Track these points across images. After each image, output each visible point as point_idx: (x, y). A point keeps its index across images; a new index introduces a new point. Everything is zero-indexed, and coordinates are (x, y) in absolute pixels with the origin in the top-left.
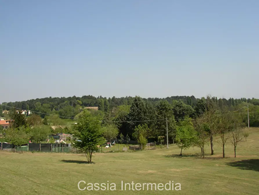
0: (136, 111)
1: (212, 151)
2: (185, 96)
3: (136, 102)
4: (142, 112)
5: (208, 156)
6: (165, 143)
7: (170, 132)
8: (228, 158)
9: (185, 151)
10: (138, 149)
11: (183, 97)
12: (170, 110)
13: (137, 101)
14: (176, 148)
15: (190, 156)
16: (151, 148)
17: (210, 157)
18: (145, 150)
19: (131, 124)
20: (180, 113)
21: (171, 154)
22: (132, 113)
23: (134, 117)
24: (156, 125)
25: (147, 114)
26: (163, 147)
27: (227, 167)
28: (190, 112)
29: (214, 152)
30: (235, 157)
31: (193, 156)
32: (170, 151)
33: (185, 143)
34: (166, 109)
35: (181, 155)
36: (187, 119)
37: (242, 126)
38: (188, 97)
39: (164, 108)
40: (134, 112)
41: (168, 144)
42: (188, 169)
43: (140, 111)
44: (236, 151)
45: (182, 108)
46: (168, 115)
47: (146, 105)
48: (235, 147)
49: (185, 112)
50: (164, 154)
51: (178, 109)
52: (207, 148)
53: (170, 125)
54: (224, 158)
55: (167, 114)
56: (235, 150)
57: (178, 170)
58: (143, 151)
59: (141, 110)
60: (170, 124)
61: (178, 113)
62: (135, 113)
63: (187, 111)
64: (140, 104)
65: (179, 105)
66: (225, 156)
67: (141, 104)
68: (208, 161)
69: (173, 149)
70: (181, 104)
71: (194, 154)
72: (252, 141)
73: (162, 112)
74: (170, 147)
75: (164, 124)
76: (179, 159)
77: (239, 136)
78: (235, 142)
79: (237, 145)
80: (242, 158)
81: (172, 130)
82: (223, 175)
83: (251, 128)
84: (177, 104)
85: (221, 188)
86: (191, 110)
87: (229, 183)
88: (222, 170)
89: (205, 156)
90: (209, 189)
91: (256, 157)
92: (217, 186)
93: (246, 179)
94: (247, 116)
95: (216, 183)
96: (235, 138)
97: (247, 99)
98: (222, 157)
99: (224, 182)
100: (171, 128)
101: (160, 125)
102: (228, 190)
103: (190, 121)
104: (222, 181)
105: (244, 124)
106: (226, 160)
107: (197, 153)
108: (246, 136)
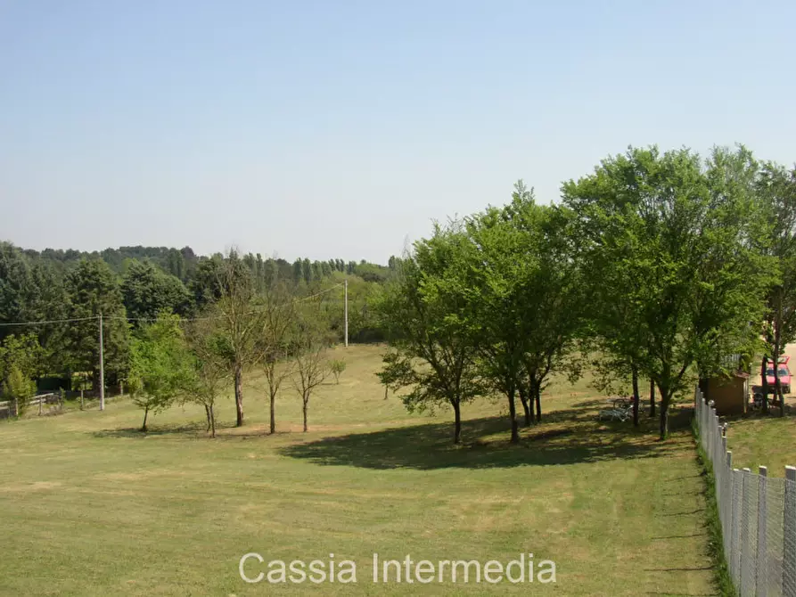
0: (0, 290)
1: (239, 415)
2: (164, 249)
3: (1, 261)
4: (19, 296)
5: (228, 431)
6: (93, 394)
7: (112, 359)
8: (285, 435)
9: (157, 417)
10: (1, 415)
12: (111, 288)
13: (2, 257)
14: (128, 408)
15: (174, 431)
16: (47, 411)
17: (234, 433)
18: (29, 418)
20: (144, 300)
24: (65, 335)
25: (37, 301)
26: (88, 407)
28: (177, 296)
29: (245, 418)
30: (305, 429)
31: (180, 430)
32: (111, 419)
33: (156, 391)
34: (98, 285)
35: (144, 430)
36: (167, 317)
37: (329, 342)
38: (173, 250)
39: (92, 282)
41: (106, 396)
42: (165, 471)
43: (13, 290)
44: (308, 412)
45: (151, 284)
46: (106, 306)
47: (35, 272)
48: (305, 402)
49: (161, 298)
50: (90, 429)
51: (138, 286)
52: (224, 406)
53: (111, 337)
54: (273, 435)
55: (104, 303)
56: (305, 409)
57: (130, 477)
58: (21, 421)
59: (16, 286)
60: (111, 333)
61: (139, 299)
63: (167, 293)
64: (12, 268)
65: (144, 274)
66: (276, 429)
67: (16, 269)
68: (227, 444)
69: (120, 411)
70: (149, 271)
71: (184, 424)
72: (351, 385)
73: (85, 295)
74: (113, 404)
75: (91, 333)
76: (137, 442)
77: (317, 369)
78: (306, 386)
79: (311, 394)
80: (323, 432)
81: (115, 353)
82: (267, 484)
83: (353, 347)
84: (137, 271)
85: (259, 521)
86: (179, 292)
87: (282, 505)
88: (265, 471)
89: (217, 432)
90: (222, 528)
91: (361, 428)
92: (247, 517)
93: (330, 491)
94: (343, 311)
95: (244, 508)
96: (304, 376)
97: (346, 263)
98: (269, 430)
99: (269, 504)
100: (114, 346)
101: (80, 337)
102: (276, 527)
103: (176, 326)
104: (262, 503)
105: (334, 334)
106: (278, 439)
107: (195, 421)
108: (338, 368)
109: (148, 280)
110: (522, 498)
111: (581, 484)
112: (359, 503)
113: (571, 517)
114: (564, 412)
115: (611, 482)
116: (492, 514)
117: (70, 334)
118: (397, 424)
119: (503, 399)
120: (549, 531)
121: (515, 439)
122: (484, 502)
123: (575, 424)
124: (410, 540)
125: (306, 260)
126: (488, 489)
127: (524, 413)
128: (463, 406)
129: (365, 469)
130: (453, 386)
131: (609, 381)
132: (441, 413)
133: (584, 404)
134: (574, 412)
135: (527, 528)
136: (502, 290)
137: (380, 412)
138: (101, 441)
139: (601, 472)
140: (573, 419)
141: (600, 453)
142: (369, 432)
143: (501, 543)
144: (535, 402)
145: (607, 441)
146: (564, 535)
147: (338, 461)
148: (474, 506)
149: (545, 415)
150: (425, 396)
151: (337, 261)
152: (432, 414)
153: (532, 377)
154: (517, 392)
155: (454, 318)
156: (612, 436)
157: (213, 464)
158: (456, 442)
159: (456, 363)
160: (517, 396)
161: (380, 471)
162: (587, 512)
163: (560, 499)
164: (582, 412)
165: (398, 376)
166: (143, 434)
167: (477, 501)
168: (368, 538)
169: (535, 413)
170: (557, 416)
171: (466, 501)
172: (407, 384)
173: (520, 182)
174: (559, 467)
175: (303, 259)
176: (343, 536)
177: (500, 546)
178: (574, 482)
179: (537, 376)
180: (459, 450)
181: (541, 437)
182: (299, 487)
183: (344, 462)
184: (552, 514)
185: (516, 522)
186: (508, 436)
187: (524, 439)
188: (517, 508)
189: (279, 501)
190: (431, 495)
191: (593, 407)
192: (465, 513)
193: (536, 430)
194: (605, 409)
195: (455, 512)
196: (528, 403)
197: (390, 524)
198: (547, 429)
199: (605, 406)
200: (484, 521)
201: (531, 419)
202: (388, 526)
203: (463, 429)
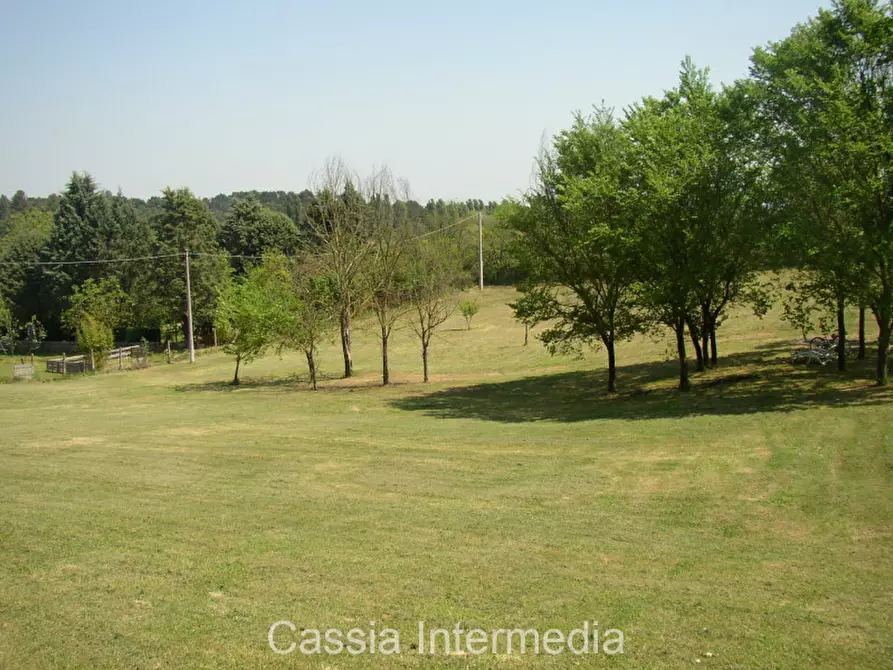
0: (77, 228)
1: (348, 364)
2: (281, 193)
3: (77, 196)
4: (97, 234)
5: (332, 383)
6: (182, 347)
7: (203, 304)
8: (401, 386)
9: (253, 367)
10: (76, 369)
11: (273, 194)
12: (200, 222)
13: (78, 191)
14: (222, 361)
15: (270, 384)
16: (129, 365)
17: (340, 385)
18: (108, 372)
19: (57, 279)
20: (249, 241)
21: (201, 382)
22: (62, 237)
23: (69, 253)
24: (151, 278)
25: (118, 241)
26: (176, 360)
27: (389, 412)
28: (287, 237)
29: (354, 368)
30: (426, 379)
31: (279, 383)
32: (201, 372)
33: (248, 339)
34: (184, 218)
35: (236, 383)
36: (272, 257)
37: (462, 285)
38: (291, 194)
39: (177, 215)
40: (66, 233)
41: (195, 348)
42: (243, 426)
43: (92, 229)
44: (428, 358)
45: (257, 223)
46: (195, 242)
47: (115, 206)
48: (425, 346)
49: (270, 239)
50: (174, 383)
51: (242, 227)
52: (329, 356)
53: (203, 278)
54: (387, 386)
55: (191, 238)
56: (425, 354)
57: (196, 433)
58: (98, 375)
59: (94, 224)
60: (203, 274)
61: (244, 241)
62: (71, 238)
63: (275, 233)
64: (90, 202)
65: (249, 213)
66: (391, 379)
67: (94, 205)
68: (329, 397)
69: (210, 364)
70: (253, 210)
71: (284, 376)
72: (487, 329)
73: (170, 230)
74: (205, 356)
75: (179, 275)
76: (223, 395)
77: (439, 306)
78: (426, 327)
79: (432, 337)
80: (447, 382)
81: (208, 298)
82: (364, 439)
83: (489, 290)
84: (242, 210)
85: (332, 484)
86: (289, 232)
87: (373, 464)
88: (366, 425)
89: (318, 384)
90: (278, 492)
91: (494, 377)
92: (319, 477)
93: (443, 447)
94: (478, 249)
95: (319, 467)
96: (423, 314)
97: (486, 204)
98: (382, 382)
99: (357, 462)
100: (206, 289)
101: (166, 281)
102: (354, 491)
103: (282, 268)
104: (348, 461)
105: (467, 275)
106: (391, 391)
107: (297, 373)
108: (469, 312)
109: (253, 220)
110: (698, 454)
111: (778, 437)
112: (477, 462)
113: (770, 479)
114: (747, 354)
115: (819, 434)
116: (656, 475)
117: (156, 277)
118: (539, 372)
119: (670, 333)
120: (740, 497)
121: (684, 386)
122: (645, 459)
123: (761, 369)
124: (538, 508)
125: (440, 201)
126: (652, 443)
127: (695, 357)
128: (619, 346)
129: (492, 422)
130: (605, 319)
131: (808, 310)
132: (590, 355)
133: (772, 346)
134: (761, 354)
135: (708, 494)
136: (668, 191)
137: (517, 360)
138: (183, 395)
139: (803, 422)
140: (759, 362)
141: (798, 401)
142: (504, 381)
143: (672, 513)
144: (709, 340)
145: (806, 388)
146: (764, 503)
147: (459, 414)
148: (633, 465)
149: (723, 358)
150: (570, 333)
151: (475, 201)
152: (580, 357)
153: (706, 308)
154: (686, 328)
155: (604, 229)
156: (813, 382)
157: (304, 418)
158: (611, 389)
159: (610, 292)
160: (687, 334)
161: (514, 425)
162: (793, 472)
163: (752, 455)
164: (769, 354)
165: (536, 309)
166: (234, 387)
167: (636, 459)
168: (479, 506)
169: (710, 356)
170: (739, 359)
171: (621, 459)
172: (547, 319)
173: (688, 58)
174: (746, 417)
175: (436, 201)
176: (444, 504)
177: (672, 518)
178: (768, 434)
179: (712, 307)
180: (614, 399)
181: (717, 383)
182: (404, 443)
183: (467, 414)
184: (741, 475)
185: (692, 486)
186: (675, 382)
187: (697, 385)
188: (692, 467)
189: (369, 458)
190: (574, 451)
191: (783, 348)
192: (619, 472)
193: (712, 375)
194: (799, 350)
195: (604, 472)
196: (701, 343)
197: (512, 488)
198: (726, 374)
199: (797, 347)
200: (647, 484)
201: (705, 362)
202: (510, 490)
203: (619, 377)
